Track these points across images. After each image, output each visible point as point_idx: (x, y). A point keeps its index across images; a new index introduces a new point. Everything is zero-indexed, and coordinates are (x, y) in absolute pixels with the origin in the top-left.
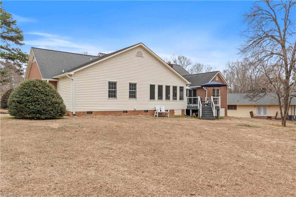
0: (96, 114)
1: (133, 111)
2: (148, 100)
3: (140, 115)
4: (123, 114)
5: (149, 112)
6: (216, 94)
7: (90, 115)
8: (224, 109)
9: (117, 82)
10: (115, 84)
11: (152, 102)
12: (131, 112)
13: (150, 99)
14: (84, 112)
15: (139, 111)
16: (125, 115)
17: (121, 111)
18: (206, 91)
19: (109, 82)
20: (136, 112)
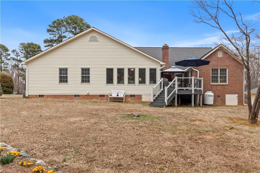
0: (47, 97)
1: (86, 95)
2: (105, 84)
3: (94, 99)
4: (75, 98)
5: (105, 96)
6: (219, 75)
7: (42, 98)
8: (237, 95)
9: (67, 68)
10: (66, 70)
11: (110, 86)
12: (84, 97)
13: (107, 83)
14: (36, 95)
15: (94, 95)
16: (76, 99)
17: (72, 95)
18: (197, 72)
19: (59, 68)
20: (88, 97)
